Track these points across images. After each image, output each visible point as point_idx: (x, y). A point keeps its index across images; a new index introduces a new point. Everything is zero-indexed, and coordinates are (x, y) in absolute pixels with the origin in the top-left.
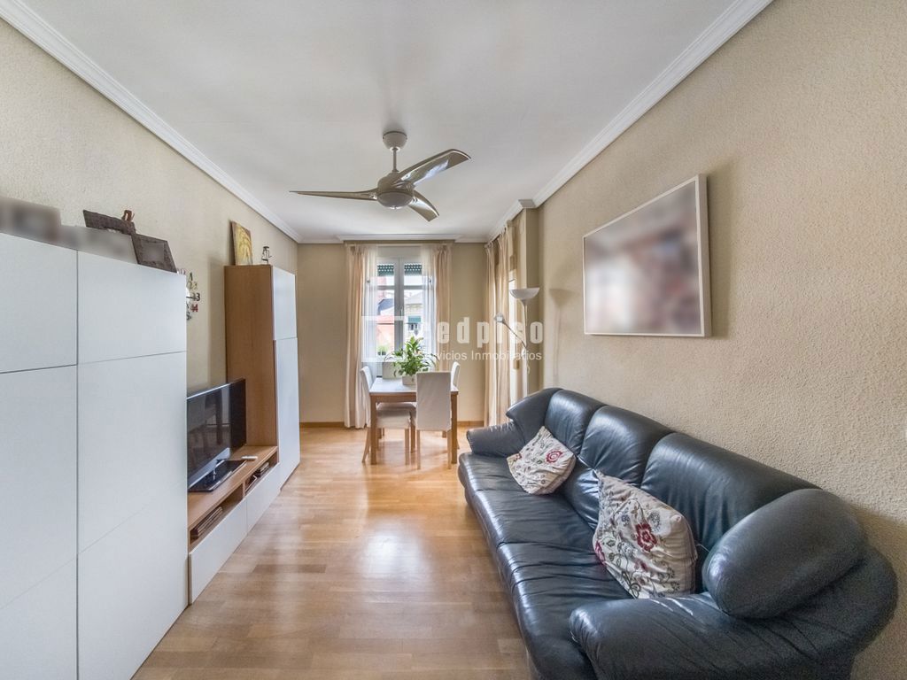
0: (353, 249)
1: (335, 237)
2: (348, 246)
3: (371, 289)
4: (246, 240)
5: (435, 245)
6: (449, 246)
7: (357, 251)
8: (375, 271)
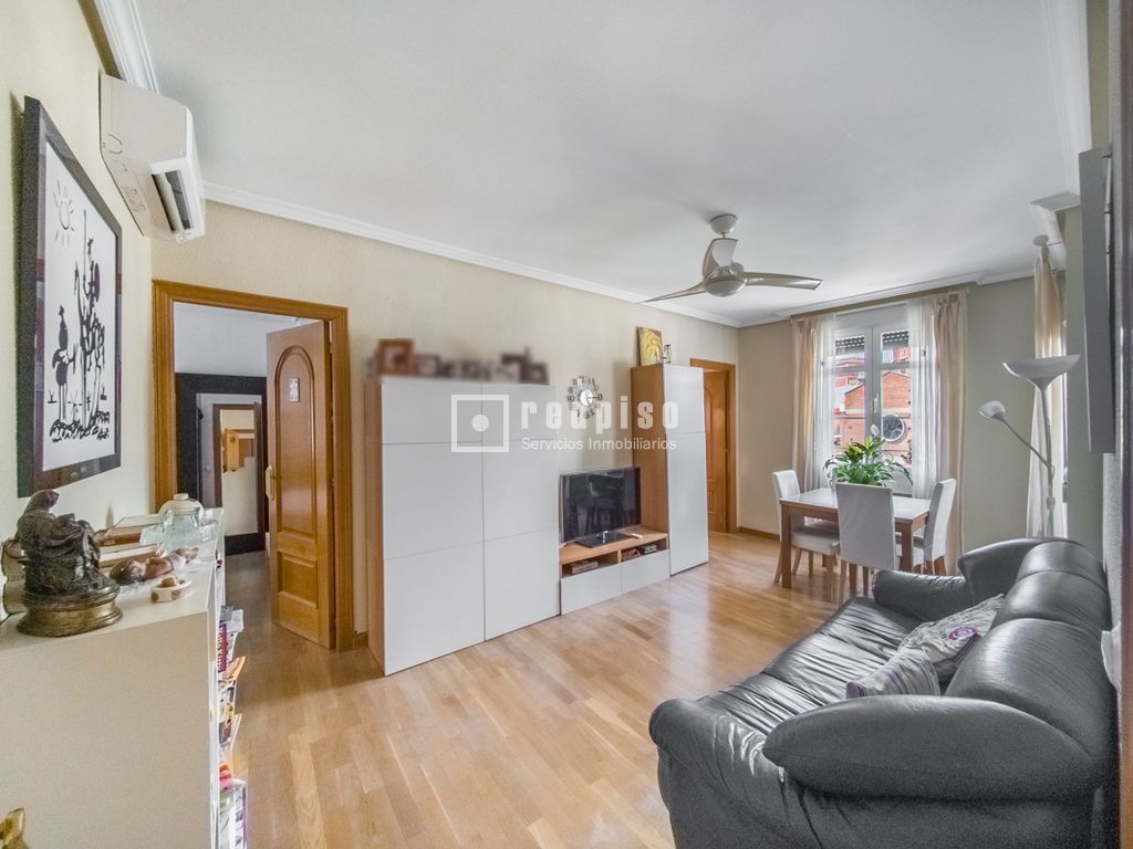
0: (801, 324)
1: (773, 314)
2: (794, 322)
3: (826, 373)
4: (654, 342)
5: (934, 297)
6: (962, 294)
7: (806, 326)
8: (832, 347)
